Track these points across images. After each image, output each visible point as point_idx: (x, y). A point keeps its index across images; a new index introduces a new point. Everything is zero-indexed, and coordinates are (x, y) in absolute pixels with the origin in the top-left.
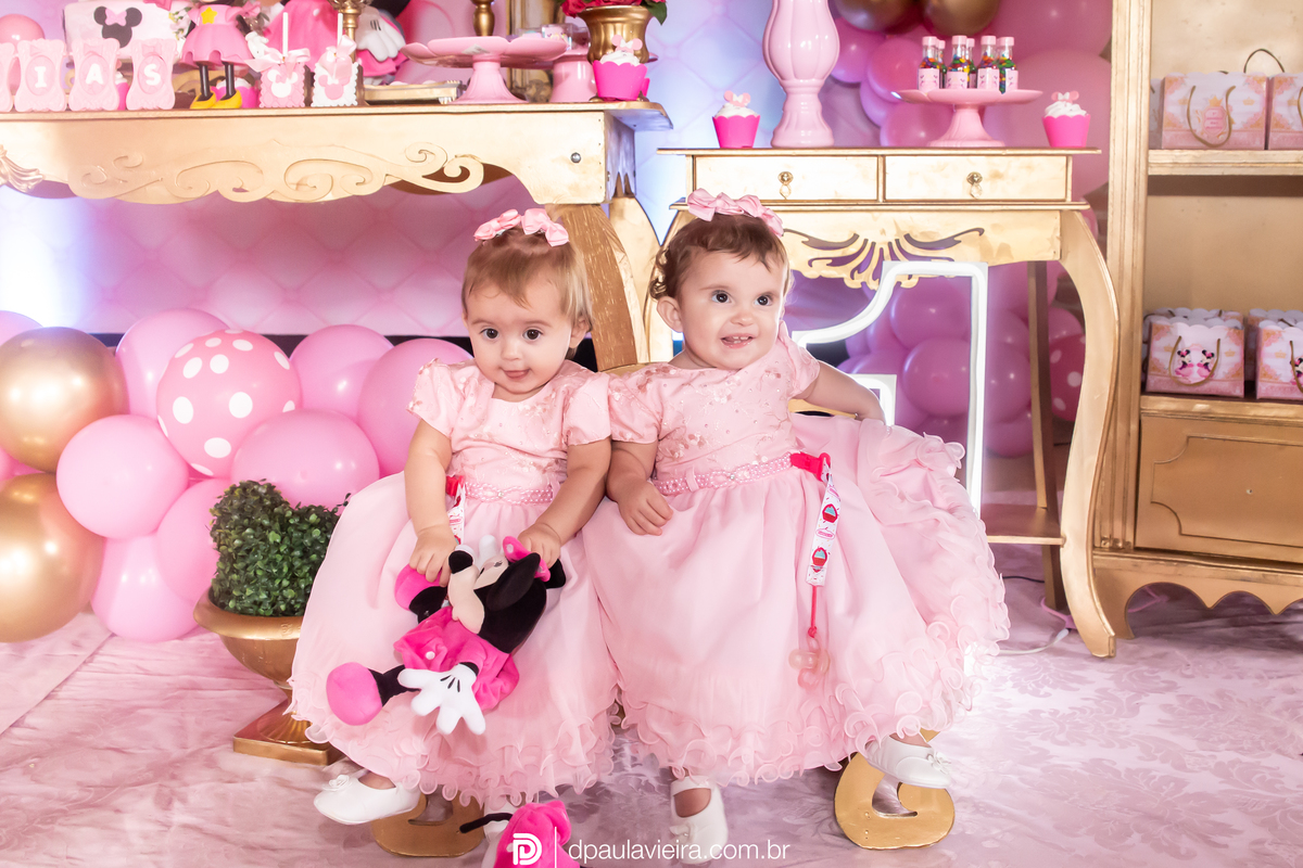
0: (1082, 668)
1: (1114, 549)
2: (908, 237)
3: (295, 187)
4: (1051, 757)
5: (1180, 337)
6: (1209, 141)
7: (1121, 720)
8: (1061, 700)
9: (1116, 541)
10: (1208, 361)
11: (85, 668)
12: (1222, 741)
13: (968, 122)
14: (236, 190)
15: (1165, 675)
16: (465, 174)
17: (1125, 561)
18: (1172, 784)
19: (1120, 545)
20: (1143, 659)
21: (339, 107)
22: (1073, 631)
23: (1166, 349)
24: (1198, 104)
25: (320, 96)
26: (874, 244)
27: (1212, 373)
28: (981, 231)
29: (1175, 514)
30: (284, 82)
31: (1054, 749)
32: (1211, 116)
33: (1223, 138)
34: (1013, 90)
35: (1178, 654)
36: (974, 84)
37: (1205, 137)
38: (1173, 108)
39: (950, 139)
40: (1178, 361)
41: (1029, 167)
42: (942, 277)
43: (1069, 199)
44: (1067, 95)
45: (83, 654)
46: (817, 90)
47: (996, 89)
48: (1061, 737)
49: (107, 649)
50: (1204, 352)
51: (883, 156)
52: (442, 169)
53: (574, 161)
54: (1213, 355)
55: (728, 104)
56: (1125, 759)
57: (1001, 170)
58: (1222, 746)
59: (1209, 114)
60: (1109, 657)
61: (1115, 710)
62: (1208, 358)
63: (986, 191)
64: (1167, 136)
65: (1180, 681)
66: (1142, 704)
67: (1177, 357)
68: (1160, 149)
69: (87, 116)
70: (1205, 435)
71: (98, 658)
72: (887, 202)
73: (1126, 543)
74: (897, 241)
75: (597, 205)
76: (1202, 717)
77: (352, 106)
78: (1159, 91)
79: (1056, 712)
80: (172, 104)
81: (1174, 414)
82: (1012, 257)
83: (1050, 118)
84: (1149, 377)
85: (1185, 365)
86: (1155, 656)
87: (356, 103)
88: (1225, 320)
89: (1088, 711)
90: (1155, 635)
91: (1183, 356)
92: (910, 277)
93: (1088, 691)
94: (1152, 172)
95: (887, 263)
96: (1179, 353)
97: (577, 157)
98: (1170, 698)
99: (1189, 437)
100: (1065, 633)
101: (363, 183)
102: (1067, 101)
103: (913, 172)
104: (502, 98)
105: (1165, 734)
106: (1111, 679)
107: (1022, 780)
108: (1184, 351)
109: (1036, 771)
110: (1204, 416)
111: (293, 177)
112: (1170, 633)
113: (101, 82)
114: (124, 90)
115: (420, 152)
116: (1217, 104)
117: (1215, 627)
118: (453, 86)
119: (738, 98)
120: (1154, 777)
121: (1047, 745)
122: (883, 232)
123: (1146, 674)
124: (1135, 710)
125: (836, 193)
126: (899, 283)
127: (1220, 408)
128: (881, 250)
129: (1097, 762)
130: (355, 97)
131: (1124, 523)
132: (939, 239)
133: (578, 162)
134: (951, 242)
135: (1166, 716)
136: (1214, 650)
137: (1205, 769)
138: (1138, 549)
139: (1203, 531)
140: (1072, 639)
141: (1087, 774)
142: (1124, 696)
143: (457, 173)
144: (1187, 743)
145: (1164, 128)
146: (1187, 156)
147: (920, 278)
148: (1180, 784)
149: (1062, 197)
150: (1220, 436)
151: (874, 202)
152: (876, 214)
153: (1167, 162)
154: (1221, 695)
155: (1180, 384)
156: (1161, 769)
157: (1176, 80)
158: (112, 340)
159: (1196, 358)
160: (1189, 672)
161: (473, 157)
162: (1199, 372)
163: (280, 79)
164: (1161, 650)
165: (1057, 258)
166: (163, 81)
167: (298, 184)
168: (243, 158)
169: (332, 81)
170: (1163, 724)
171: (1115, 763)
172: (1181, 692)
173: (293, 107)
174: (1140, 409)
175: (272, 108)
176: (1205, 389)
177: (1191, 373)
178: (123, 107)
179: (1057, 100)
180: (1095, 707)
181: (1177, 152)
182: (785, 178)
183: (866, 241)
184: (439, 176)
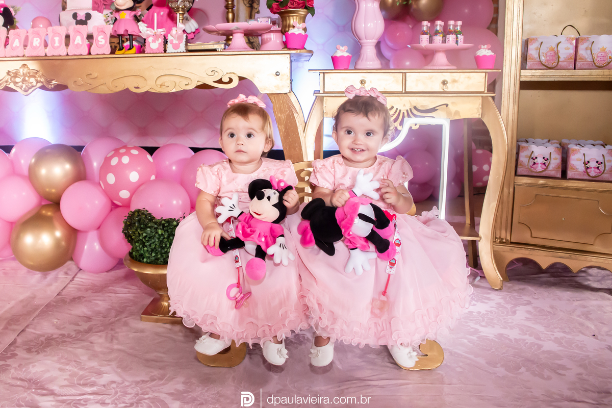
0: (489, 293)
1: (501, 242)
2: (415, 108)
3: (159, 86)
4: (480, 332)
5: (533, 151)
6: (548, 66)
7: (509, 317)
8: (481, 308)
9: (502, 239)
10: (546, 162)
11: (71, 283)
12: (556, 328)
13: (441, 58)
14: (135, 88)
15: (526, 298)
16: (231, 81)
17: (506, 248)
18: (536, 346)
19: (504, 241)
20: (514, 290)
21: (178, 52)
22: (483, 277)
23: (526, 156)
24: (544, 49)
25: (170, 48)
26: (400, 111)
27: (547, 167)
28: (447, 105)
29: (529, 228)
30: (155, 42)
31: (481, 329)
32: (550, 55)
33: (555, 64)
34: (461, 44)
35: (530, 288)
36: (444, 41)
37: (546, 64)
38: (532, 51)
39: (433, 65)
40: (531, 162)
41: (469, 78)
42: (430, 125)
43: (486, 91)
44: (486, 46)
45: (70, 277)
46: (375, 44)
47: (454, 44)
48: (484, 324)
49: (79, 275)
50: (544, 158)
51: (405, 73)
52: (221, 78)
53: (277, 75)
54: (548, 159)
55: (338, 51)
56: (514, 334)
57: (457, 79)
58: (556, 330)
59: (549, 54)
60: (500, 289)
61: (505, 313)
62: (546, 160)
63: (450, 88)
64: (529, 64)
65: (533, 301)
66: (517, 310)
67: (531, 160)
68: (526, 69)
69: (75, 57)
70: (544, 194)
71: (75, 279)
72: (406, 93)
73: (507, 240)
74: (410, 109)
75: (286, 94)
76: (545, 317)
77: (184, 52)
78: (526, 44)
79: (480, 312)
80: (110, 52)
81: (530, 185)
82: (460, 116)
83: (478, 56)
84: (518, 169)
85: (534, 163)
86: (520, 289)
87: (185, 51)
88: (552, 144)
89: (494, 313)
90: (518, 280)
91: (534, 160)
92: (416, 125)
93: (493, 304)
94: (523, 79)
95: (406, 119)
96: (532, 158)
97: (278, 73)
98: (529, 308)
99: (536, 195)
100: (479, 278)
101: (188, 85)
102: (486, 49)
103: (418, 80)
104: (245, 49)
105: (529, 324)
106: (502, 299)
107: (469, 342)
108: (534, 157)
109: (475, 338)
110: (543, 186)
111: (159, 82)
112: (525, 279)
113: (81, 43)
114: (90, 47)
115: (212, 72)
116: (552, 49)
117: (545, 277)
118: (222, 44)
119: (343, 48)
120: (527, 343)
121: (477, 327)
122: (404, 105)
123: (517, 297)
124: (514, 313)
125: (384, 88)
126: (411, 127)
127: (550, 182)
128: (404, 113)
129: (501, 335)
130: (185, 48)
131: (506, 232)
132: (429, 108)
133: (278, 75)
134: (434, 110)
135: (529, 316)
136: (546, 287)
137: (549, 340)
138: (512, 243)
139: (542, 236)
140: (482, 281)
141: (497, 340)
142: (509, 306)
143: (228, 80)
144: (539, 328)
145: (528, 60)
146: (538, 73)
147: (420, 125)
148: (540, 347)
149: (483, 90)
150: (551, 195)
151: (401, 93)
152: (401, 98)
153: (529, 75)
154: (552, 307)
155: (532, 171)
156: (531, 339)
157: (534, 39)
158: (80, 148)
159: (540, 160)
160: (536, 297)
161: (234, 73)
162: (541, 167)
163: (154, 41)
164: (522, 287)
165: (480, 117)
166: (106, 42)
167: (161, 85)
168: (138, 74)
169: (175, 42)
170: (528, 319)
171: (509, 336)
172: (533, 305)
173: (159, 53)
174: (514, 182)
175: (150, 53)
176: (543, 174)
177: (537, 167)
178: (89, 54)
179: (481, 48)
180: (496, 311)
181: (534, 71)
182: (363, 82)
183: (397, 109)
184: (220, 81)
